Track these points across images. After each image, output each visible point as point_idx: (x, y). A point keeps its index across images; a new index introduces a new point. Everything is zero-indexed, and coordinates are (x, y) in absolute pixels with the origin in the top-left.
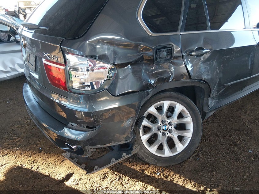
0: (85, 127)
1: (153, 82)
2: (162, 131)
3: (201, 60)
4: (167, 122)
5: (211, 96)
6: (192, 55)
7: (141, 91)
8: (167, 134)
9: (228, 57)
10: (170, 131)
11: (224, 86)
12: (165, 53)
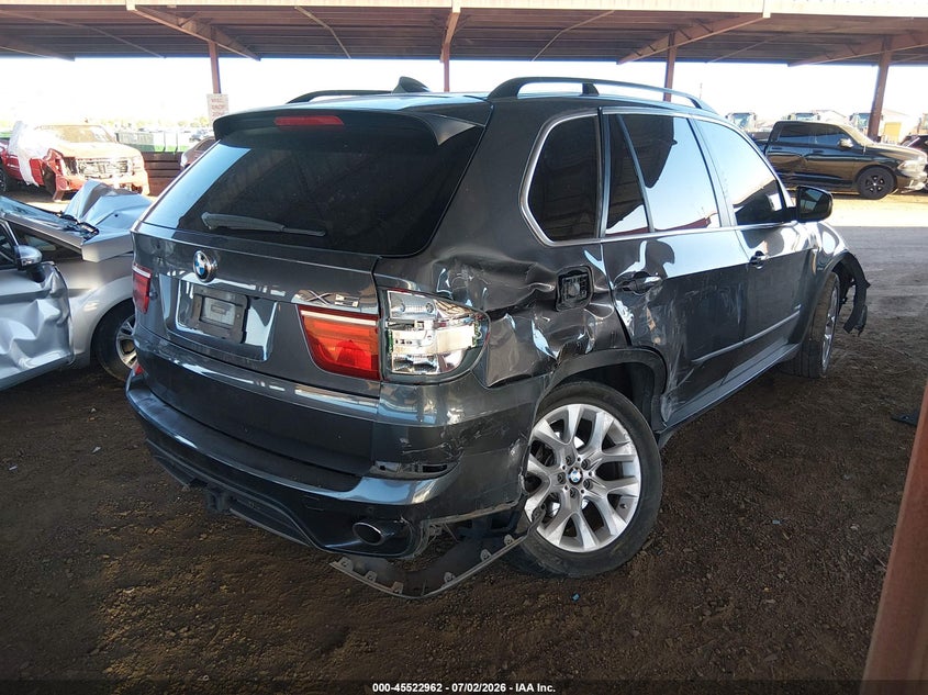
0: (420, 468)
1: (556, 354)
2: (568, 484)
3: (644, 299)
4: (579, 459)
5: (667, 391)
6: (628, 289)
7: (536, 374)
8: (583, 492)
9: (695, 293)
10: (588, 485)
11: (691, 365)
12: (577, 286)
